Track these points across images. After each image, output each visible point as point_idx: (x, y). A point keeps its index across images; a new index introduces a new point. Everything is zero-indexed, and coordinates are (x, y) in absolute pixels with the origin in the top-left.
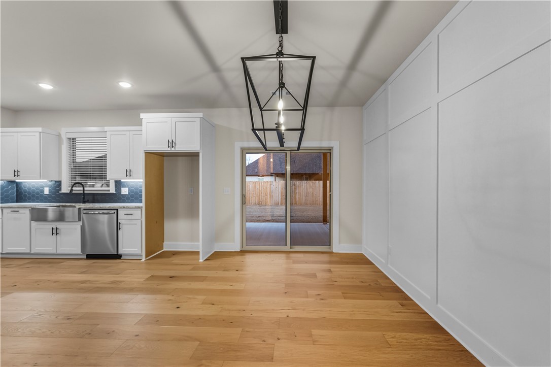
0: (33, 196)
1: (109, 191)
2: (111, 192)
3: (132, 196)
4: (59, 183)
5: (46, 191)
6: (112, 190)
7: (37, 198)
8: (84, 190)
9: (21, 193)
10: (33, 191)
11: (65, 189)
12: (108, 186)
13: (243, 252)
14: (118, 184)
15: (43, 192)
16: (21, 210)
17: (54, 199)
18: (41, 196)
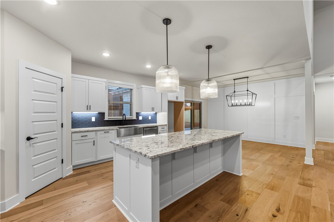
0: (82, 123)
2: (134, 119)
3: (144, 120)
5: (93, 119)
6: (134, 117)
7: (86, 124)
10: (83, 120)
14: (138, 114)
15: (90, 120)
16: (110, 131)
17: (99, 124)
18: (89, 123)
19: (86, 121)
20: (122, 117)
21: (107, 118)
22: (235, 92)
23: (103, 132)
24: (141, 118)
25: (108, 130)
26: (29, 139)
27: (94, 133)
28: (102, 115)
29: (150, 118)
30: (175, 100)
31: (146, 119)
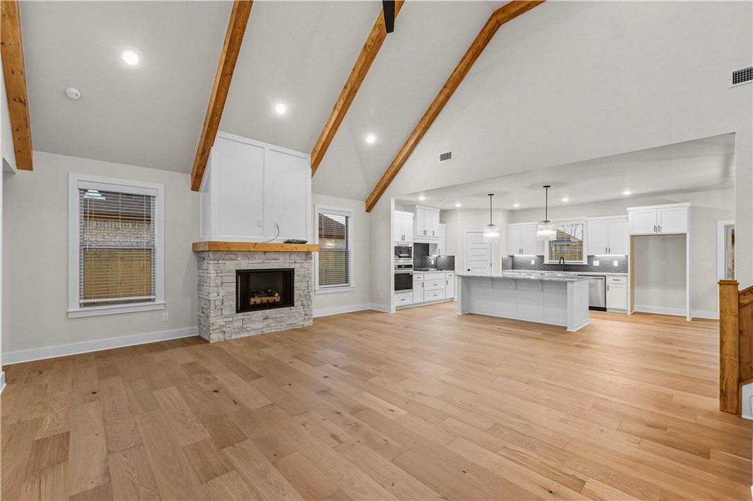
0: (524, 265)
1: (582, 263)
2: (584, 264)
3: (603, 267)
4: (542, 257)
5: (533, 262)
6: (585, 262)
7: (526, 267)
9: (515, 264)
10: (523, 262)
11: (547, 261)
12: (581, 258)
14: (590, 258)
15: (530, 263)
17: (538, 267)
18: (529, 266)
19: (527, 264)
24: (596, 264)
26: (469, 270)
29: (616, 264)
30: (652, 232)
31: (607, 265)
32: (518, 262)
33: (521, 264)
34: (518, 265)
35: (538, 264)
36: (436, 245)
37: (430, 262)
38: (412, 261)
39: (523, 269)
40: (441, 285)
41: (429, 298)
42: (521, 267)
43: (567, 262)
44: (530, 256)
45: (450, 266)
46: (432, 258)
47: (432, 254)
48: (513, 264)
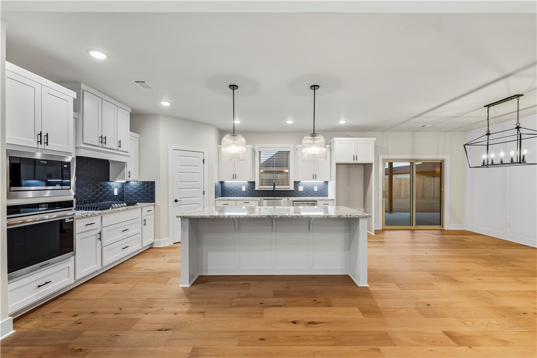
0: (234, 192)
1: (289, 188)
2: (291, 189)
3: (306, 192)
5: (244, 189)
6: (292, 188)
7: (237, 194)
8: (274, 188)
9: (225, 190)
10: (234, 189)
12: (288, 184)
13: (383, 230)
14: (296, 183)
15: (241, 189)
16: (250, 202)
17: (249, 194)
18: (240, 192)
19: (237, 190)
20: (273, 187)
21: (257, 188)
22: (488, 134)
23: (243, 202)
24: (301, 189)
25: (248, 200)
26: (176, 201)
27: (234, 202)
28: (253, 184)
29: (316, 189)
30: (351, 161)
31: (309, 190)
32: (228, 189)
33: (231, 190)
34: (228, 192)
35: (249, 190)
36: (122, 165)
37: (112, 192)
38: (72, 192)
39: (234, 196)
40: (135, 229)
41: (112, 257)
42: (231, 194)
43: (278, 188)
44: (242, 183)
45: (148, 196)
46: (115, 185)
47: (115, 178)
48: (223, 191)
